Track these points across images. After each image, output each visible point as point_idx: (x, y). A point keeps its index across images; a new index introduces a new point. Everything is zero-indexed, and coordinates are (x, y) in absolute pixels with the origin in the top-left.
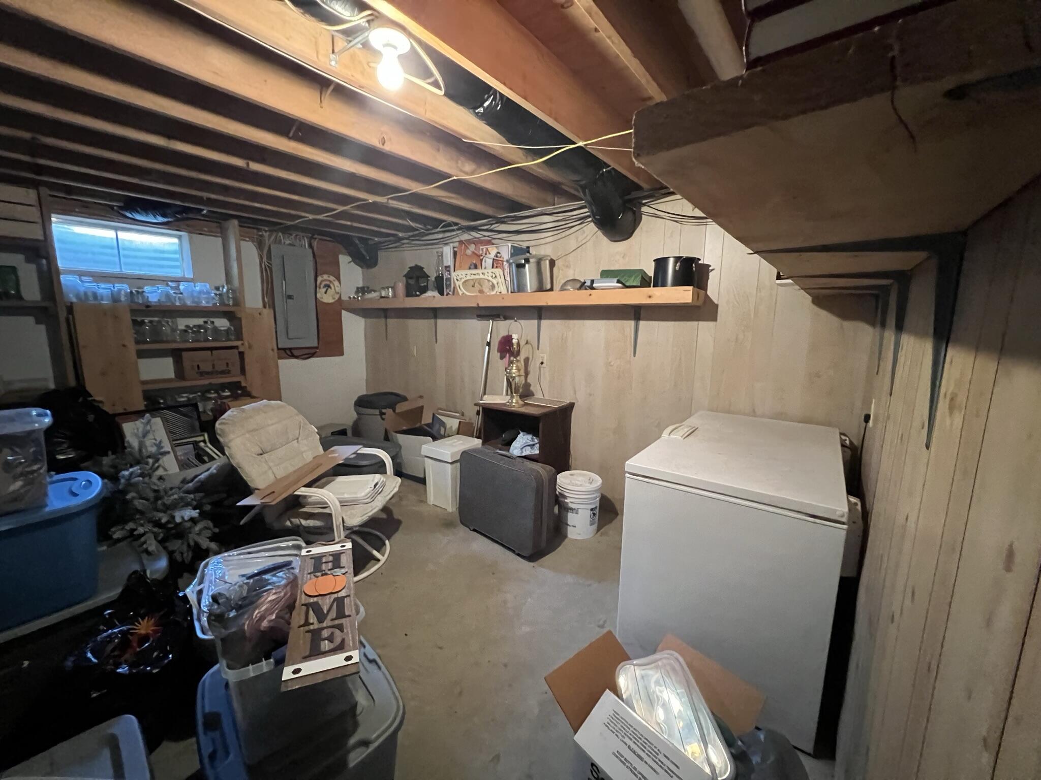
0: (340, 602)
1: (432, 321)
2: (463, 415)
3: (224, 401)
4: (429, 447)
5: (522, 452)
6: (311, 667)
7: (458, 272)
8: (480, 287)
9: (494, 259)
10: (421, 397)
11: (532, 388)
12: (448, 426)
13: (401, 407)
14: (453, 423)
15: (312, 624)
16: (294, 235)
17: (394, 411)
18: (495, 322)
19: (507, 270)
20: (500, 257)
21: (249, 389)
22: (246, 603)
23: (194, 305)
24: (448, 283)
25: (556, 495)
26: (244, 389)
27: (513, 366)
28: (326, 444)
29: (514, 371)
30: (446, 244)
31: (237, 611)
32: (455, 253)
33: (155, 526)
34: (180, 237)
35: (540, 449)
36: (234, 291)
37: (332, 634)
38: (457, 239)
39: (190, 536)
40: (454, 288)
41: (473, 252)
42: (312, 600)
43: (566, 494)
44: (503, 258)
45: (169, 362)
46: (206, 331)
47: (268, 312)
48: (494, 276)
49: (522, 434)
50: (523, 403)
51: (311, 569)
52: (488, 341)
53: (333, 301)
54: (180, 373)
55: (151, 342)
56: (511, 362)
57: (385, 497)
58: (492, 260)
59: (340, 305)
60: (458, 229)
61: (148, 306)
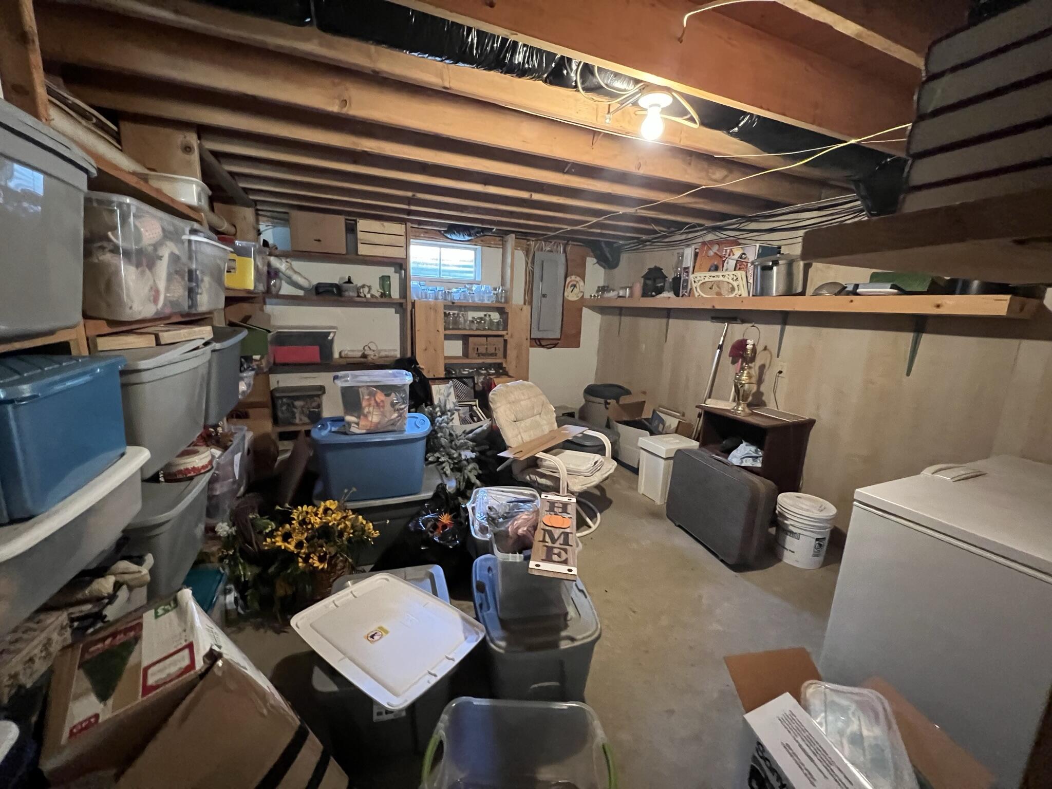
0: (566, 535)
1: (664, 321)
2: (683, 415)
3: (492, 377)
4: (645, 440)
5: (742, 462)
6: (546, 566)
7: (696, 274)
8: (718, 289)
9: (737, 261)
10: (644, 393)
11: (764, 398)
12: (667, 424)
13: (625, 400)
14: (672, 422)
15: (547, 542)
16: (553, 243)
17: (618, 402)
18: (730, 325)
19: (751, 272)
20: (745, 258)
21: (507, 369)
22: (508, 516)
23: (480, 302)
24: (685, 284)
25: (776, 514)
26: (503, 369)
27: (743, 373)
28: (560, 423)
29: (744, 378)
30: (688, 246)
31: (503, 519)
32: (696, 255)
33: (449, 458)
34: (475, 250)
35: (763, 463)
36: (506, 292)
37: (560, 552)
38: (700, 240)
39: (465, 471)
40: (691, 289)
41: (715, 253)
42: (547, 528)
43: (788, 516)
44: (748, 259)
45: (459, 344)
46: (485, 323)
47: (527, 308)
48: (735, 278)
49: (744, 444)
50: (750, 412)
51: (548, 509)
52: (720, 344)
53: (578, 299)
54: (466, 354)
55: (453, 329)
56: (743, 369)
57: (602, 475)
58: (735, 261)
59: (582, 302)
60: (702, 230)
61: (453, 303)
